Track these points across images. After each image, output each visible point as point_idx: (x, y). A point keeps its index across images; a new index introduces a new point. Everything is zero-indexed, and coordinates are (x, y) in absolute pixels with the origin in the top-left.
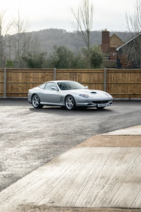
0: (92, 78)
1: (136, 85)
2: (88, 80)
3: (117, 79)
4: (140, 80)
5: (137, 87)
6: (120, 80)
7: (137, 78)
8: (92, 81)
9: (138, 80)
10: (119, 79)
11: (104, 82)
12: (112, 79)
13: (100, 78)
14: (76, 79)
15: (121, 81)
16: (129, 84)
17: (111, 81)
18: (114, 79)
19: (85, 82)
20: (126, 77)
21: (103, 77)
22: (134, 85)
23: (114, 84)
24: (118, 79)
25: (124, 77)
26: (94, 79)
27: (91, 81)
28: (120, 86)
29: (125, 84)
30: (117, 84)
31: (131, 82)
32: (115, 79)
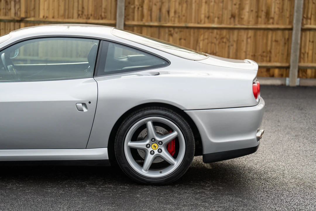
0: (76, 4)
1: (224, 32)
2: (62, 12)
3: (160, 10)
4: (240, 15)
5: (228, 40)
6: (172, 14)
7: (230, 8)
8: (75, 15)
9: (233, 16)
10: (168, 12)
11: (115, 19)
12: (145, 11)
13: (104, 6)
14: (17, 7)
15: (175, 17)
16: (202, 31)
17: (142, 16)
18: (150, 10)
19: (51, 16)
20: (191, 4)
21: (113, 3)
22: (219, 32)
23: (151, 27)
24: (164, 10)
25: (185, 5)
26: (80, 8)
27: (71, 15)
28: (171, 35)
29: (187, 28)
30: (162, 30)
31: (210, 22)
32: (155, 9)
